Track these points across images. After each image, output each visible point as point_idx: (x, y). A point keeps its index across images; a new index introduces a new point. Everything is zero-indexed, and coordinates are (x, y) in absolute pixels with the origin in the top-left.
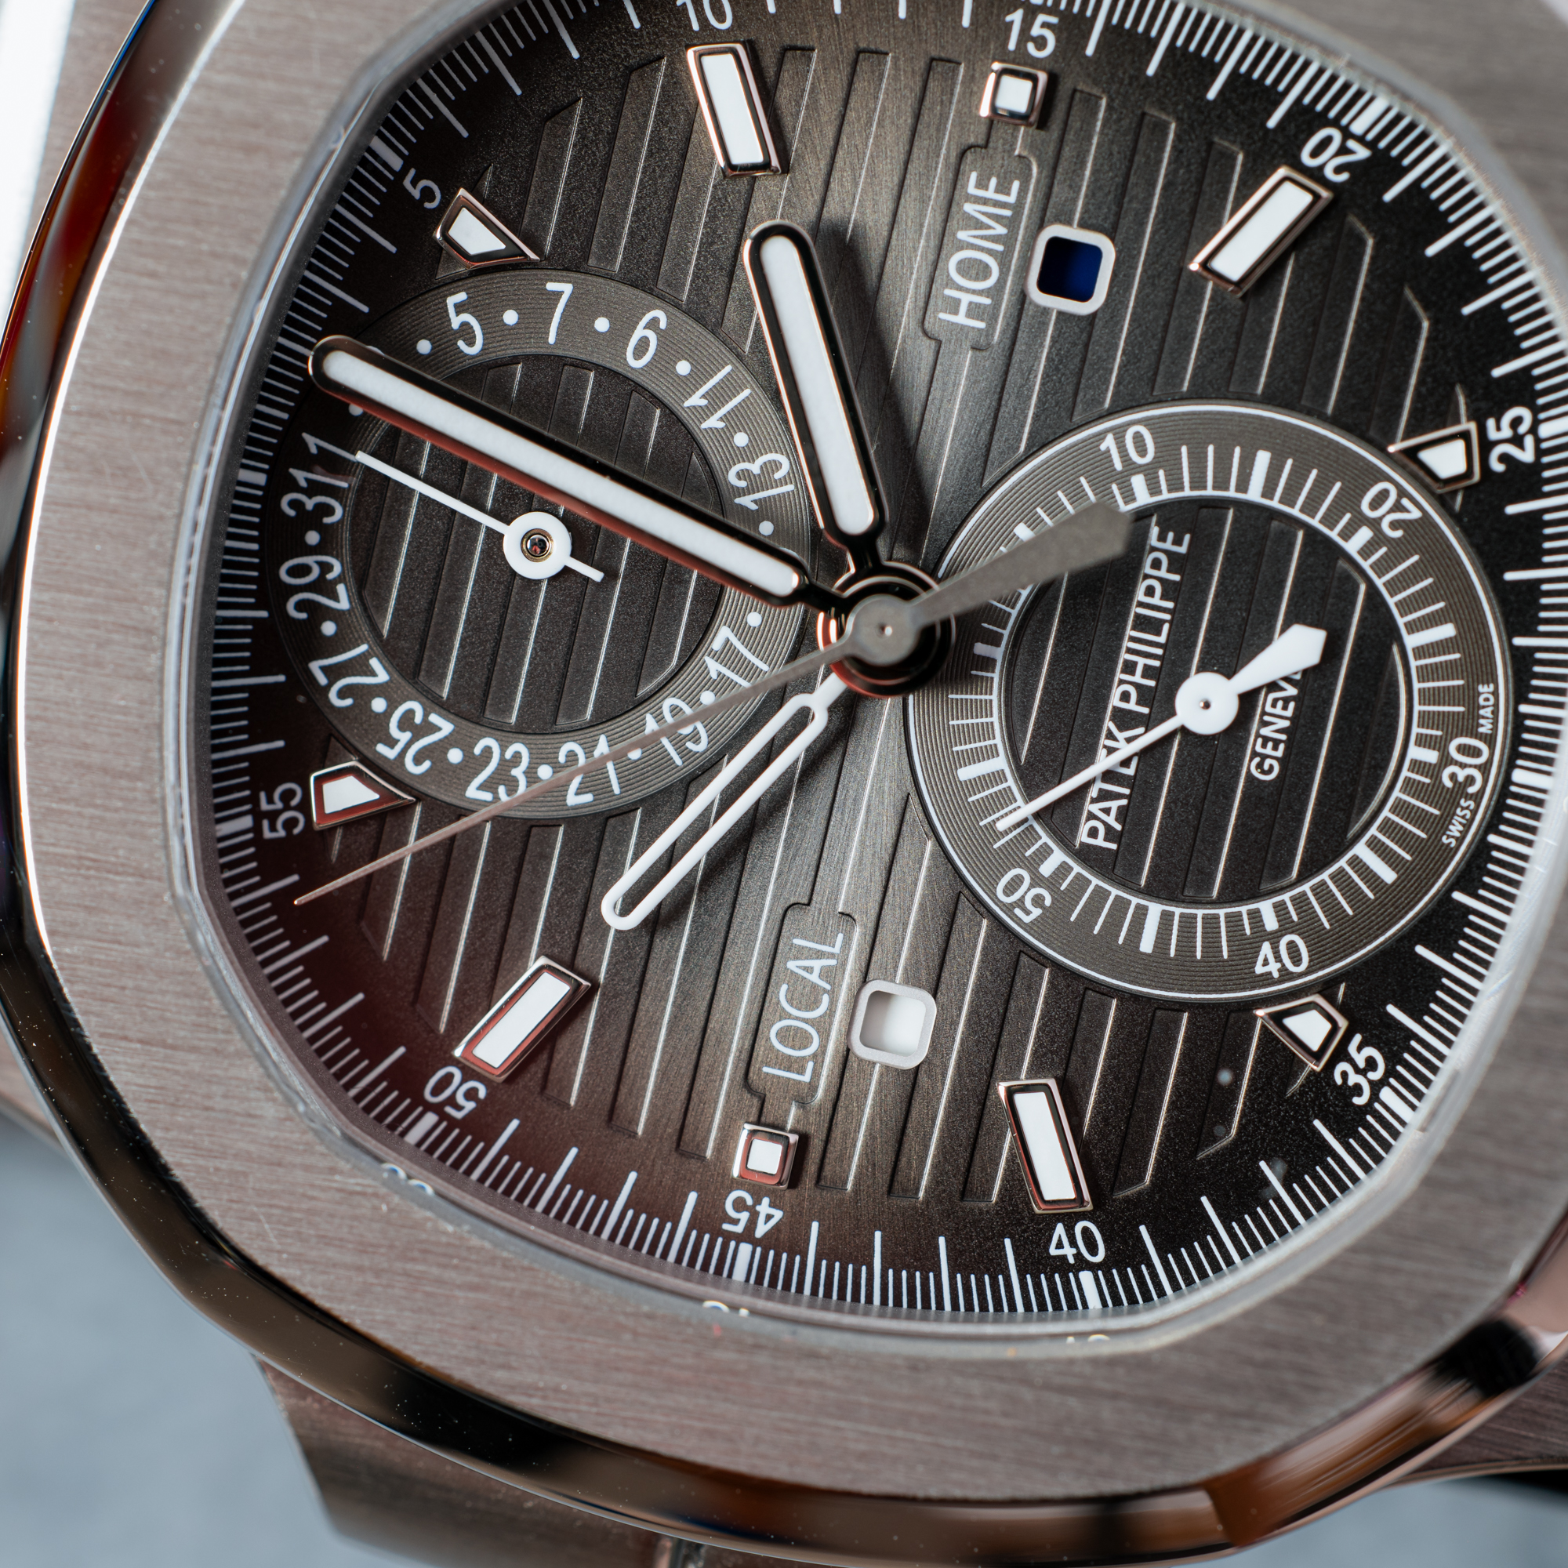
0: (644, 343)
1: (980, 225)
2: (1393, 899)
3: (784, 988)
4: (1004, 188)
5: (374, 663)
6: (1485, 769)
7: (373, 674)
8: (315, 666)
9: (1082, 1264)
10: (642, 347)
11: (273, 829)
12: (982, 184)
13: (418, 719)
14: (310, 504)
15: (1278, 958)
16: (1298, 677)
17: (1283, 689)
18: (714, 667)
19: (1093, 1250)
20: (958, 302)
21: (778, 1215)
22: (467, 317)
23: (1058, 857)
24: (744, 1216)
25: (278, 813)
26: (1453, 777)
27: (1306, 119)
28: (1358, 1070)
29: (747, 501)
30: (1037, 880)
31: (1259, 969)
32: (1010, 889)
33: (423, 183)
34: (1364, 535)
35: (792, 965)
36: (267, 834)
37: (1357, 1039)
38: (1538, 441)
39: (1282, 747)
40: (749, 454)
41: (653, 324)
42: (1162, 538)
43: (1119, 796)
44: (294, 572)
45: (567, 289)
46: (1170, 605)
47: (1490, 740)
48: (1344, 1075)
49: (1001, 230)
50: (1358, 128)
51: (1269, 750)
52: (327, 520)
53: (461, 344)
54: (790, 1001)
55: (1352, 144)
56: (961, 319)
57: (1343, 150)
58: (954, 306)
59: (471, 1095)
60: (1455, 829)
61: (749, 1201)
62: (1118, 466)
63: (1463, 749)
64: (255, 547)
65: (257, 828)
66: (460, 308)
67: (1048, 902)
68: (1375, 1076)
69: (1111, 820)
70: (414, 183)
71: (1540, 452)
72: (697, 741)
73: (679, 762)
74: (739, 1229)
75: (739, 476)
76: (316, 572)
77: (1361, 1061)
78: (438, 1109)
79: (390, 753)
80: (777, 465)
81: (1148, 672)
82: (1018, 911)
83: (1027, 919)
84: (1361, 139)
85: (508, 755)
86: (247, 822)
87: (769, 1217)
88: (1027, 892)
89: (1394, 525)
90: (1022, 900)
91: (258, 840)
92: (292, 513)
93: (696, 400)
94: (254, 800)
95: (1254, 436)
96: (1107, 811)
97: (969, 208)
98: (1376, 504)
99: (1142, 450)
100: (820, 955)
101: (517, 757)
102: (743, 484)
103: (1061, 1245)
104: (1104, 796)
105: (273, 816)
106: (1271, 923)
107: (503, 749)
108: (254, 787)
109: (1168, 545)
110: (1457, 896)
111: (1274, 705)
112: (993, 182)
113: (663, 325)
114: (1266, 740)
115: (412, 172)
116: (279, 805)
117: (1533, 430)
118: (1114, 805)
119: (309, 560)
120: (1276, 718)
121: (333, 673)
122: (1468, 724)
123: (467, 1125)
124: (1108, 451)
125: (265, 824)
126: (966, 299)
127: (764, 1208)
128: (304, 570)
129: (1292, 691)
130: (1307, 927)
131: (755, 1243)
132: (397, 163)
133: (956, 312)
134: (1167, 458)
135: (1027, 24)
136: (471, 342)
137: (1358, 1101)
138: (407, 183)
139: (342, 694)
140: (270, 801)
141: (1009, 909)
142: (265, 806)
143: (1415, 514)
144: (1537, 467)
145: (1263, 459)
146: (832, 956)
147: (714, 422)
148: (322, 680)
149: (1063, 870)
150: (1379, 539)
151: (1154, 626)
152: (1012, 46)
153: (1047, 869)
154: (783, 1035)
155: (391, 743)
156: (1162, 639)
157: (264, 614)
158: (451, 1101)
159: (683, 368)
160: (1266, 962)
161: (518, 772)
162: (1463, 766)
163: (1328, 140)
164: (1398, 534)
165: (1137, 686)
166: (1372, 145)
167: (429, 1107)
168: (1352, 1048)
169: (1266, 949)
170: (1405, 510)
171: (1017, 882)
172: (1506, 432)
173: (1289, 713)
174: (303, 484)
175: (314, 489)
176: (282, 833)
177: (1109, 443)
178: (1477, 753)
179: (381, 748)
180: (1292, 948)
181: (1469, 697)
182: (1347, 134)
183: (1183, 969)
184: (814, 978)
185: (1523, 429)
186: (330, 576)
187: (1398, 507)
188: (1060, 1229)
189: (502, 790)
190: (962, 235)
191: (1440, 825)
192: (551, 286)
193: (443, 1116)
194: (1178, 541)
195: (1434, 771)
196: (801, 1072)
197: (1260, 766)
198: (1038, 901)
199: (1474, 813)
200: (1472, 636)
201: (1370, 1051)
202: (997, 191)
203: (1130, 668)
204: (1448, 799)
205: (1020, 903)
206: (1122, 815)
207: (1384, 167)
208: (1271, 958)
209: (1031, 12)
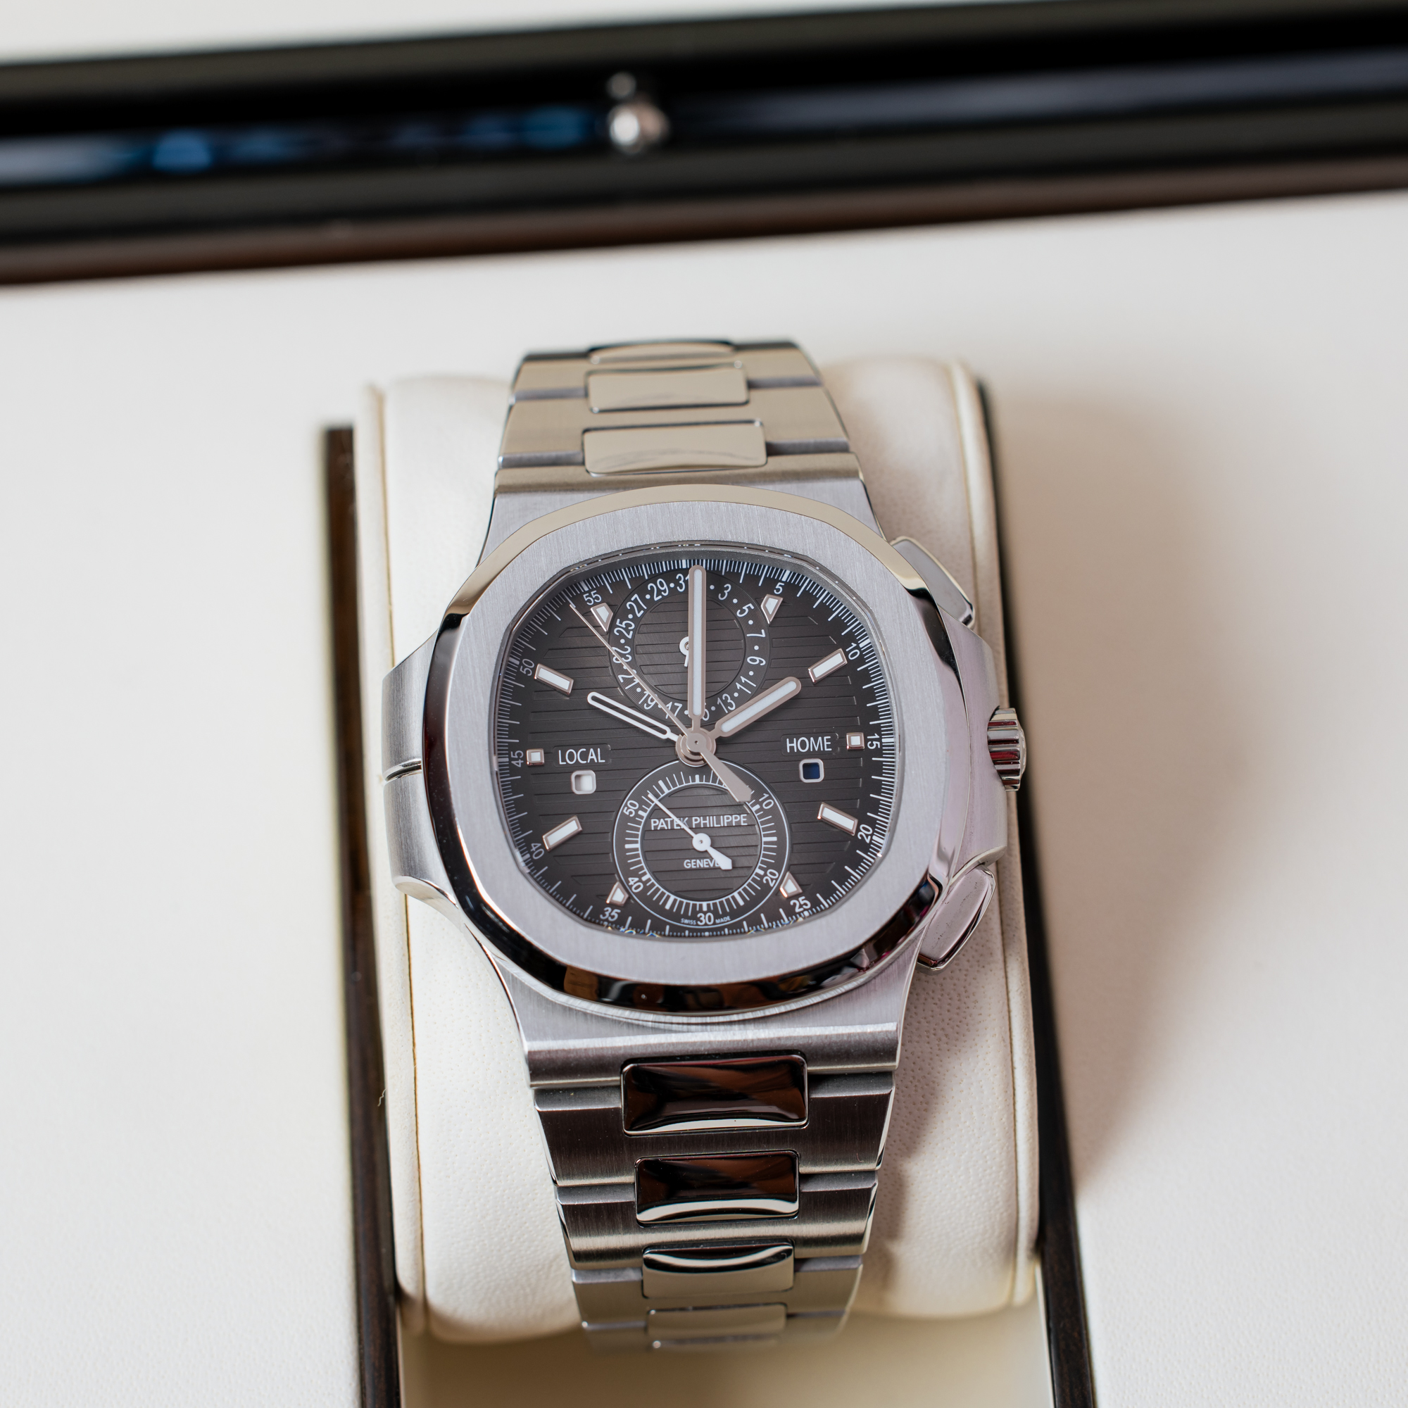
0: (755, 661)
1: (816, 742)
2: (661, 910)
3: (585, 750)
5: (642, 612)
6: (706, 924)
7: (639, 612)
8: (636, 596)
9: (531, 853)
11: (587, 597)
12: (828, 740)
13: (630, 628)
14: (681, 582)
15: (635, 883)
16: (716, 865)
17: (711, 862)
18: (669, 705)
19: (536, 856)
20: (793, 743)
21: (520, 766)
22: (747, 610)
23: (645, 815)
24: (516, 757)
25: (592, 597)
26: (701, 917)
27: (872, 823)
28: (610, 914)
29: (719, 701)
30: (637, 811)
31: (630, 879)
32: (631, 804)
33: (781, 588)
34: (762, 873)
35: (592, 750)
36: (584, 596)
37: (619, 911)
38: (802, 912)
39: (695, 867)
40: (733, 698)
41: (761, 662)
42: (744, 817)
43: (667, 826)
44: (661, 583)
45: (764, 635)
46: (726, 825)
47: (714, 923)
48: (607, 911)
49: (816, 749)
50: (874, 838)
51: (693, 864)
52: (678, 588)
53: (739, 611)
54: (581, 752)
55: (869, 837)
56: (789, 745)
57: (867, 836)
58: (791, 742)
59: (528, 672)
60: (686, 921)
61: (521, 757)
62: (760, 800)
63: (709, 917)
64: (665, 570)
65: (585, 592)
66: (749, 608)
67: (631, 816)
68: (610, 919)
69: (660, 826)
70: (780, 586)
71: (799, 913)
72: (648, 706)
73: (640, 703)
74: (512, 756)
75: (726, 697)
76: (662, 589)
77: (613, 914)
78: (521, 664)
79: (618, 623)
80: (732, 707)
81: (705, 824)
82: (626, 808)
83: (625, 811)
84: (871, 839)
85: (627, 656)
86: (586, 589)
87: (518, 764)
88: (632, 809)
89: (767, 880)
90: (630, 808)
92: (677, 578)
93: (743, 679)
94: (593, 589)
95: (780, 834)
96: (662, 824)
97: (820, 738)
98: (771, 873)
99: (767, 805)
100: (597, 757)
101: (627, 658)
102: (724, 699)
103: (534, 846)
104: (666, 822)
105: (590, 596)
106: (644, 879)
107: (628, 654)
108: (597, 588)
109: (742, 820)
110: (668, 927)
111: (706, 861)
112: (829, 743)
113: (761, 664)
114: (695, 862)
115: (783, 584)
116: (594, 597)
117: (805, 910)
118: (665, 826)
119: (665, 586)
120: (702, 864)
121: (635, 601)
122: (717, 916)
123: (519, 673)
124: (764, 796)
125: (587, 594)
126: (794, 745)
127: (520, 762)
128: (662, 586)
129: (712, 865)
130: (646, 889)
131: (510, 762)
132: (784, 579)
133: (790, 743)
134: (766, 813)
135: (876, 740)
136: (740, 613)
137: (601, 916)
138: (779, 584)
139: (630, 605)
140: (594, 594)
141: (626, 805)
142: (592, 593)
143: (772, 885)
144: (795, 914)
145: (775, 839)
146: (598, 760)
147: (739, 686)
148: (633, 599)
149: (642, 817)
150: (762, 877)
151: (718, 822)
152: (869, 737)
153: (640, 813)
154: (571, 753)
155: (621, 623)
156: (715, 826)
157: (647, 578)
158: (524, 667)
159: (751, 673)
160: (633, 881)
162: (705, 918)
163: (869, 831)
164: (765, 882)
165: (700, 822)
166: (871, 843)
167: (521, 661)
168: (616, 910)
169: (637, 879)
170: (772, 881)
171: (635, 806)
172: (802, 903)
173: (705, 865)
174: (687, 579)
175: (686, 582)
176: (586, 600)
177: (766, 796)
178: (710, 921)
179: (619, 620)
180: (639, 886)
181: (725, 914)
182: (872, 835)
183: (624, 858)
184: (590, 757)
185: (805, 907)
186: (663, 593)
187: (772, 880)
188: (539, 845)
190: (812, 739)
191: (686, 916)
192: (763, 631)
193: (519, 666)
194: (744, 822)
195: (701, 911)
196: (562, 761)
197: (688, 862)
198: (631, 813)
199: (693, 925)
200: (742, 911)
201: (616, 916)
202: (827, 745)
203: (705, 819)
204: (694, 917)
205: (628, 808)
206: (662, 829)
207: (866, 847)
208: (634, 881)
209: (879, 740)
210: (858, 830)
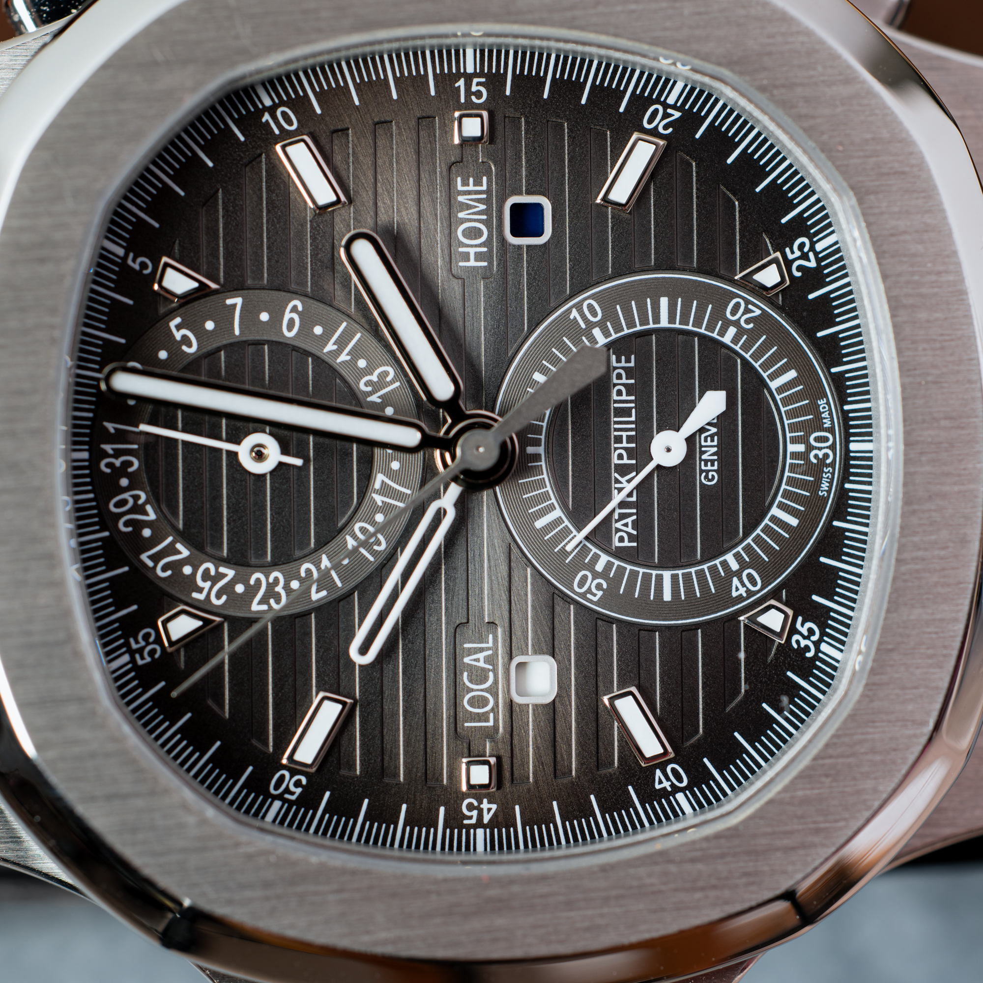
1: (469, 207)
2: (799, 535)
3: (465, 674)
4: (478, 183)
5: (179, 546)
6: (833, 447)
7: (180, 553)
8: (144, 557)
9: (676, 789)
10: (291, 323)
11: (142, 658)
12: (465, 183)
13: (213, 572)
14: (118, 463)
15: (743, 585)
16: (715, 421)
17: (709, 430)
18: (379, 499)
19: (680, 780)
20: (468, 254)
21: (494, 807)
22: (184, 332)
23: (604, 559)
24: (475, 813)
25: (142, 649)
26: (816, 456)
27: (640, 103)
28: (804, 638)
29: (374, 398)
30: (596, 575)
31: (735, 594)
32: (581, 584)
33: (139, 260)
34: (732, 331)
35: (467, 660)
36: (140, 662)
37: (800, 619)
38: (816, 254)
39: (716, 463)
40: (369, 371)
41: (294, 309)
42: (619, 361)
43: (631, 515)
44: (119, 504)
45: (238, 301)
46: (633, 398)
47: (831, 430)
49: (482, 207)
50: (671, 100)
51: (709, 467)
52: (130, 470)
53: (184, 348)
54: (471, 681)
55: (669, 111)
56: (472, 263)
57: (666, 115)
58: (466, 257)
59: (298, 784)
60: (825, 486)
61: (476, 803)
62: (583, 326)
63: (818, 439)
64: (91, 496)
65: (133, 661)
66: (178, 327)
67: (605, 586)
68: (815, 638)
69: (630, 529)
70: (134, 261)
71: (818, 260)
72: (379, 544)
73: (372, 559)
74: (473, 821)
75: (366, 385)
76: (131, 502)
77: (805, 631)
78: (280, 797)
79: (201, 597)
80: (386, 373)
81: (630, 439)
82: (589, 596)
83: (595, 599)
84: (674, 107)
85: (271, 580)
86: (126, 658)
87: (489, 810)
88: (591, 583)
89: (747, 321)
90: (590, 588)
91: (136, 668)
92: (108, 471)
93: (330, 347)
94: (127, 644)
95: (655, 290)
96: (626, 525)
97: (461, 198)
98: (734, 312)
99: (594, 313)
100: (482, 650)
101: (276, 580)
102: (369, 389)
103: (661, 782)
104: (622, 517)
105: (141, 651)
106: (734, 566)
107: (267, 578)
108: (125, 636)
109: (623, 364)
110: (836, 523)
111: (706, 441)
112: (471, 180)
113: (300, 308)
114: (706, 461)
115: (131, 255)
116: (143, 643)
117: (812, 248)
118: (629, 520)
119: (125, 496)
120: (710, 448)
121: (156, 558)
122: (817, 424)
123: (299, 802)
124: (575, 318)
125: (137, 656)
126: (472, 251)
127: (485, 805)
128: (124, 502)
129: (714, 430)
130: (755, 562)
131: (484, 827)
132: (121, 252)
133: (469, 260)
134: (610, 315)
135: (468, 85)
136: (190, 345)
137: (809, 655)
138: (130, 262)
139: (164, 569)
140: (137, 642)
141: (583, 596)
142: (134, 646)
143: (758, 312)
144: (819, 269)
145: (664, 302)
146: (488, 649)
147: (344, 357)
148: (150, 564)
149: (609, 565)
150: (741, 332)
151: (626, 412)
152: (463, 100)
153: (599, 567)
154: (471, 702)
155: (200, 590)
156: (633, 418)
157: (106, 534)
158: (287, 791)
159: (318, 330)
160: (738, 589)
161: (279, 589)
162: (820, 449)
163: (656, 112)
164: (751, 326)
165: (625, 449)
166: (681, 109)
167: (275, 798)
168: (798, 625)
169: (735, 581)
170: (751, 311)
171: (585, 578)
172: (798, 253)
173: (715, 443)
174: (111, 452)
175: (118, 453)
176: (148, 659)
177: (574, 314)
178: (826, 439)
179: (195, 595)
180: (750, 576)
181: (813, 408)
182: (666, 106)
183: (691, 605)
184: (482, 664)
185: (806, 249)
186: (140, 502)
187: (747, 311)
188: (658, 773)
189: (272, 601)
190: (461, 215)
191: (816, 486)
192: (229, 302)
193: (285, 801)
194: (628, 360)
195: (804, 456)
196: (487, 720)
197: (706, 477)
198: (599, 587)
199: (833, 474)
200: (807, 375)
201: (809, 625)
202: (475, 185)
203: (619, 439)
204: (817, 470)
205: (589, 591)
206: (635, 525)
207: (691, 119)
208: (740, 586)
209: (469, 78)
210: (654, 132)
